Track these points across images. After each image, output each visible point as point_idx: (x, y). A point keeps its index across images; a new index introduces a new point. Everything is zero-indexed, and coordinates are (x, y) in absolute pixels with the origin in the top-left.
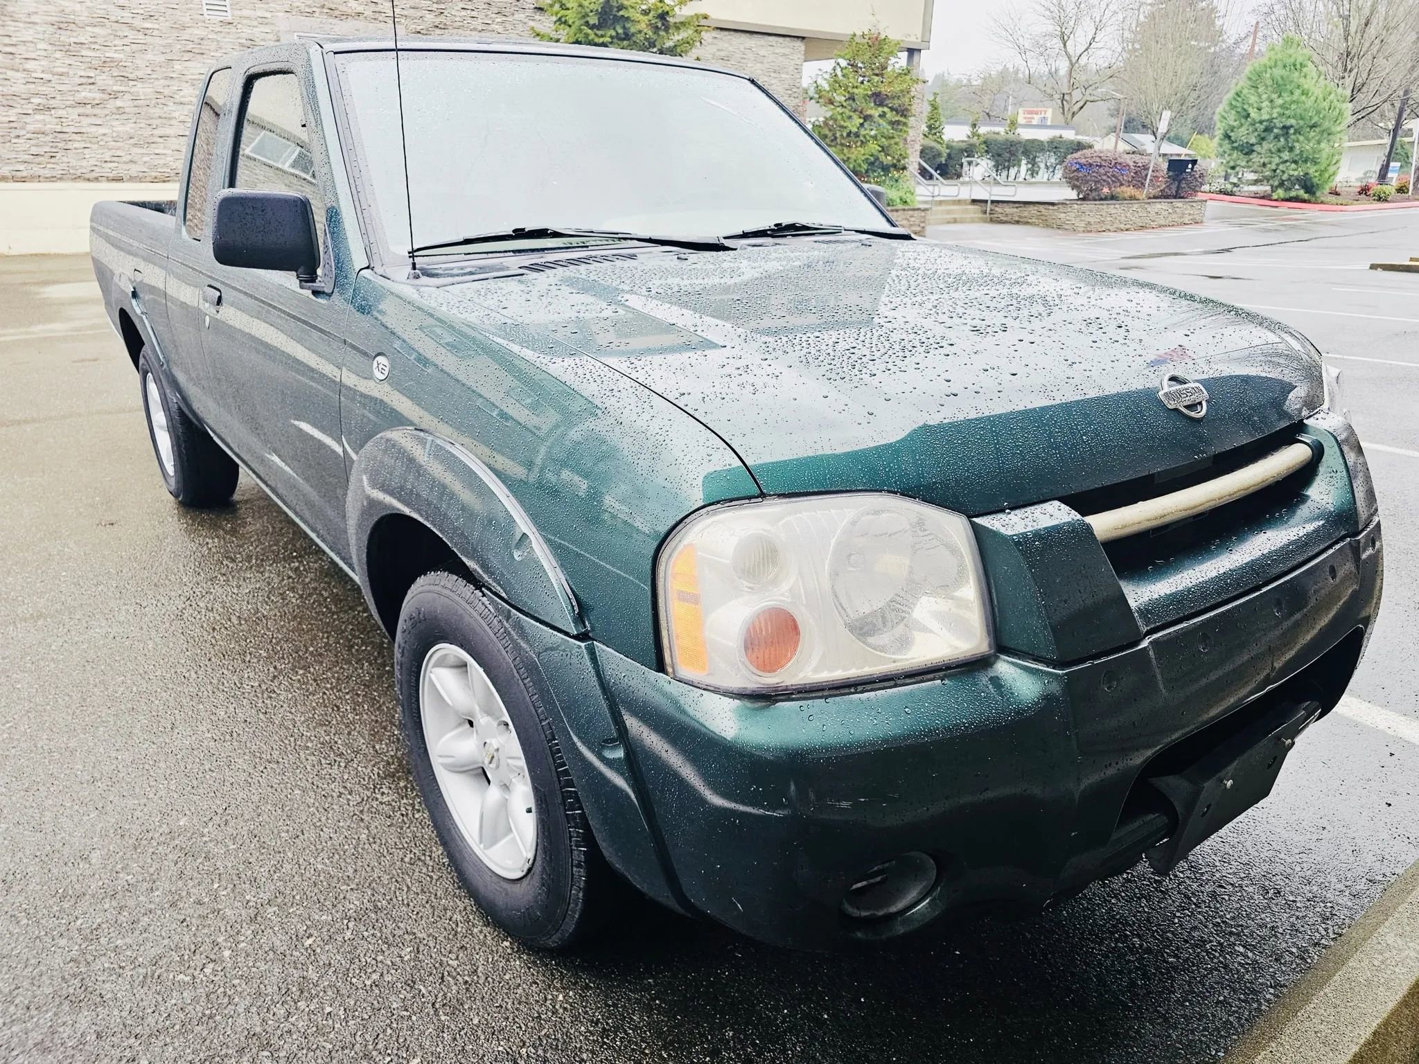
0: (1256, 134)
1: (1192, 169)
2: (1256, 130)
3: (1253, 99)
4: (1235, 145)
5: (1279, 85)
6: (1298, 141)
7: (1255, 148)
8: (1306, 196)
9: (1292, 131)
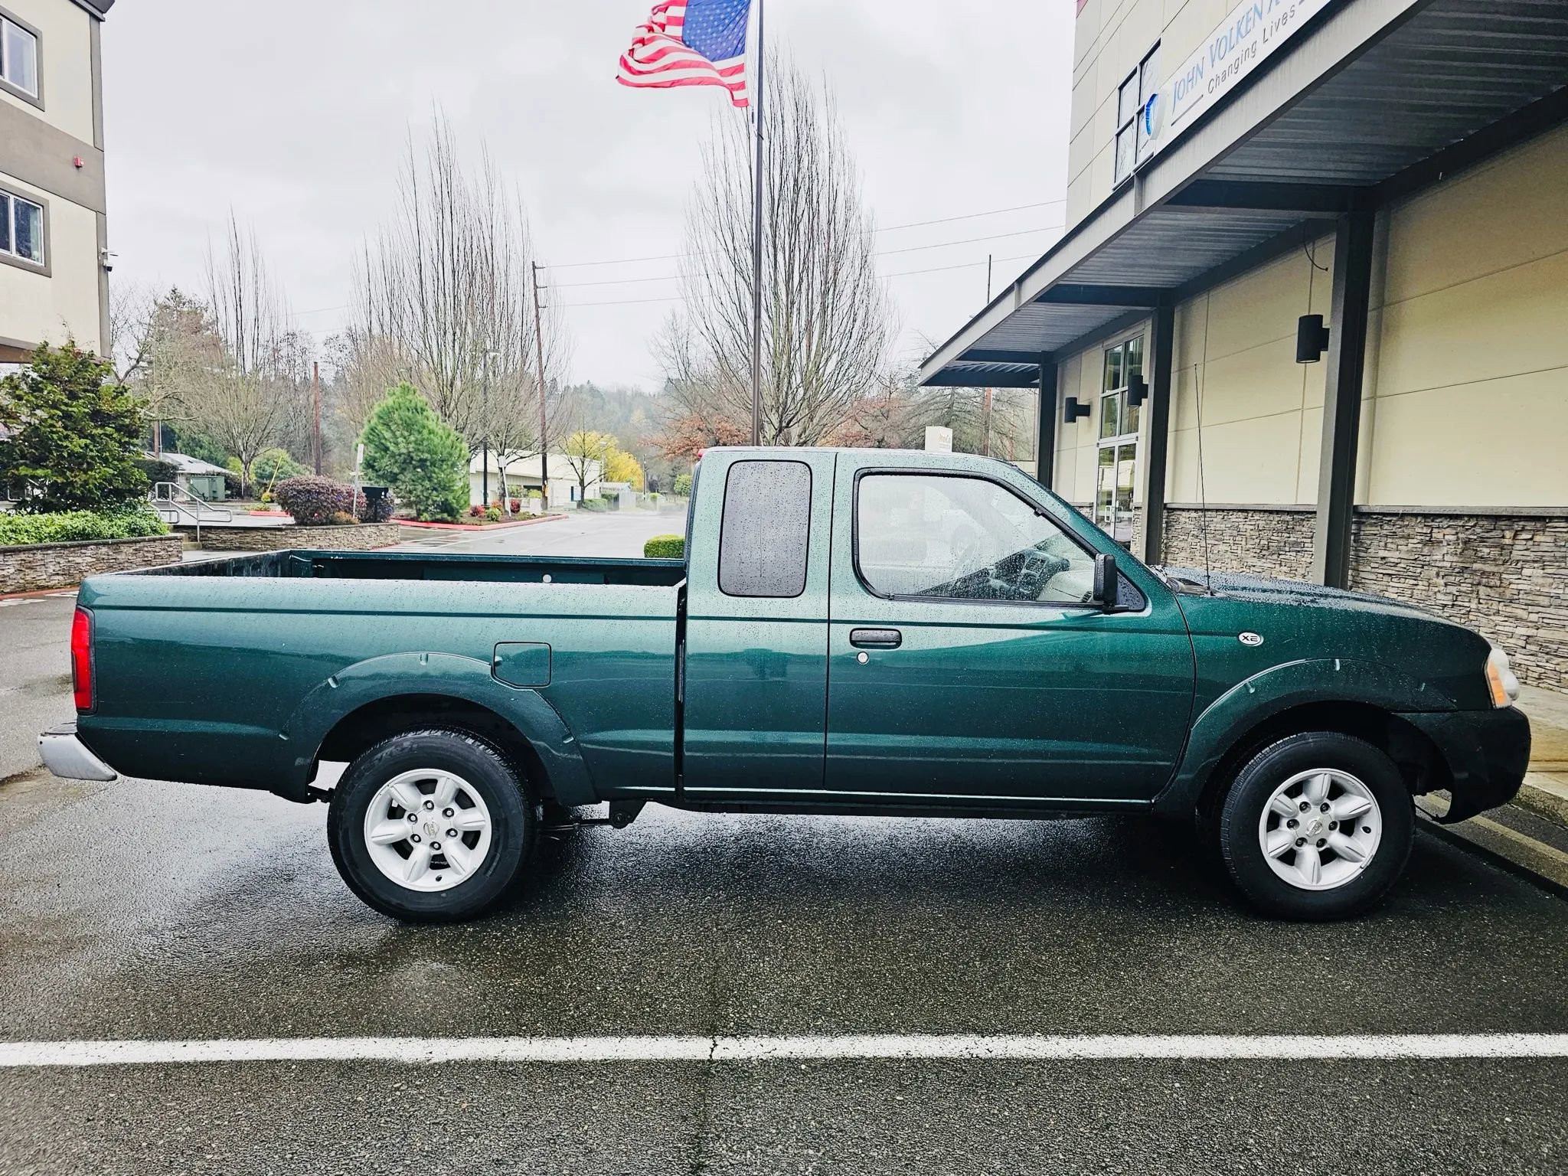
0: (398, 465)
1: (385, 496)
2: (396, 462)
3: (388, 435)
4: (381, 473)
5: (408, 425)
6: (435, 473)
7: (399, 477)
8: (449, 519)
9: (428, 464)
